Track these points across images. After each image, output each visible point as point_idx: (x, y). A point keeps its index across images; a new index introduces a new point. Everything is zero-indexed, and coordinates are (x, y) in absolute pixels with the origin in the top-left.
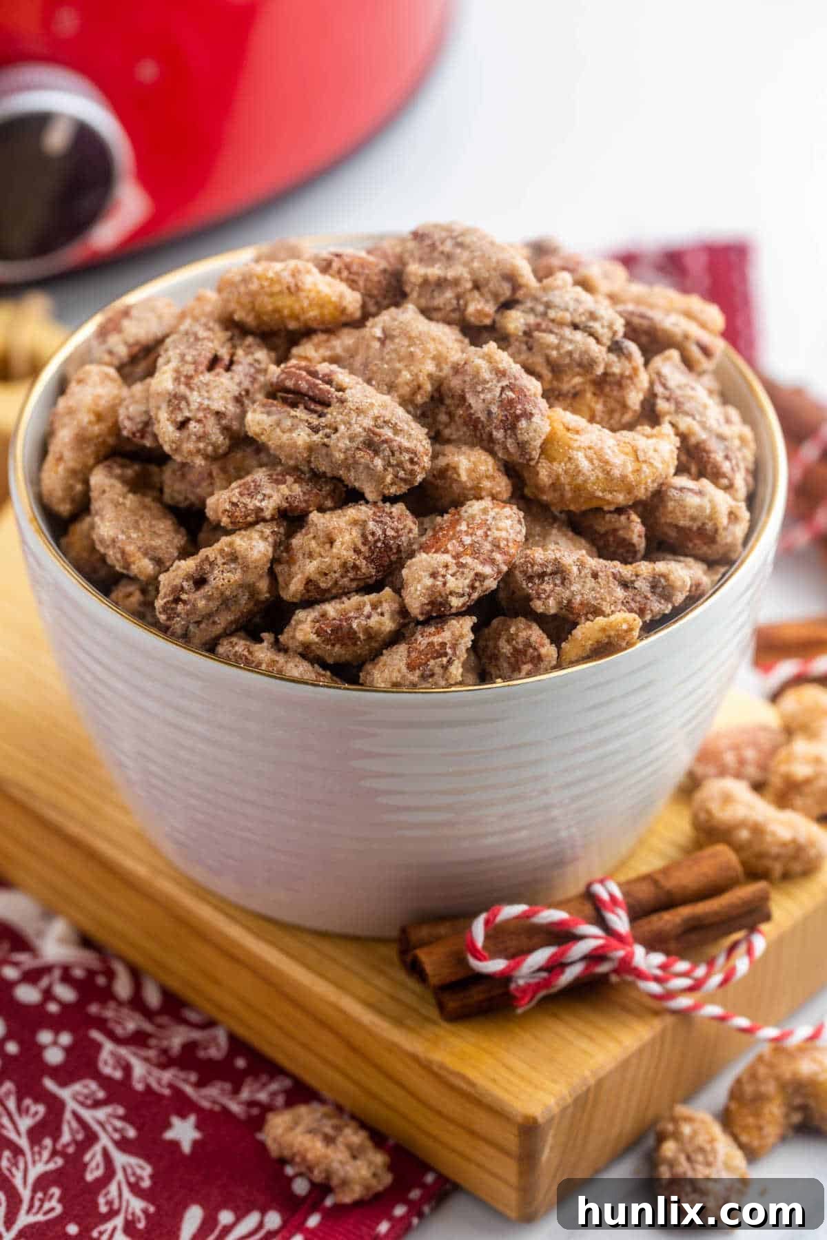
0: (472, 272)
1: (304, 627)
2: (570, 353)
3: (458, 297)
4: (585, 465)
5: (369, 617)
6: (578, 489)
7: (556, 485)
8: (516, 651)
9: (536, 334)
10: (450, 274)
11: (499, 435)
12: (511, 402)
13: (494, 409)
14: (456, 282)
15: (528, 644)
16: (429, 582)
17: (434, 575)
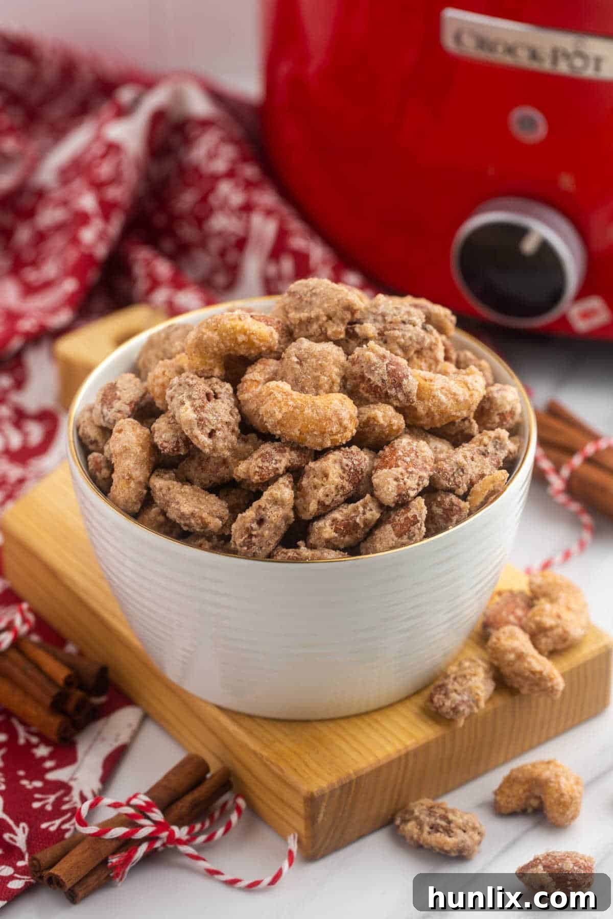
0: (324, 310)
1: (326, 529)
2: (411, 338)
3: (320, 327)
4: (443, 398)
5: (364, 513)
6: (442, 413)
7: (429, 414)
8: (445, 510)
9: (386, 333)
10: (313, 315)
11: (392, 392)
12: (394, 371)
13: (386, 377)
14: (317, 318)
15: (452, 504)
16: (395, 483)
17: (396, 479)
